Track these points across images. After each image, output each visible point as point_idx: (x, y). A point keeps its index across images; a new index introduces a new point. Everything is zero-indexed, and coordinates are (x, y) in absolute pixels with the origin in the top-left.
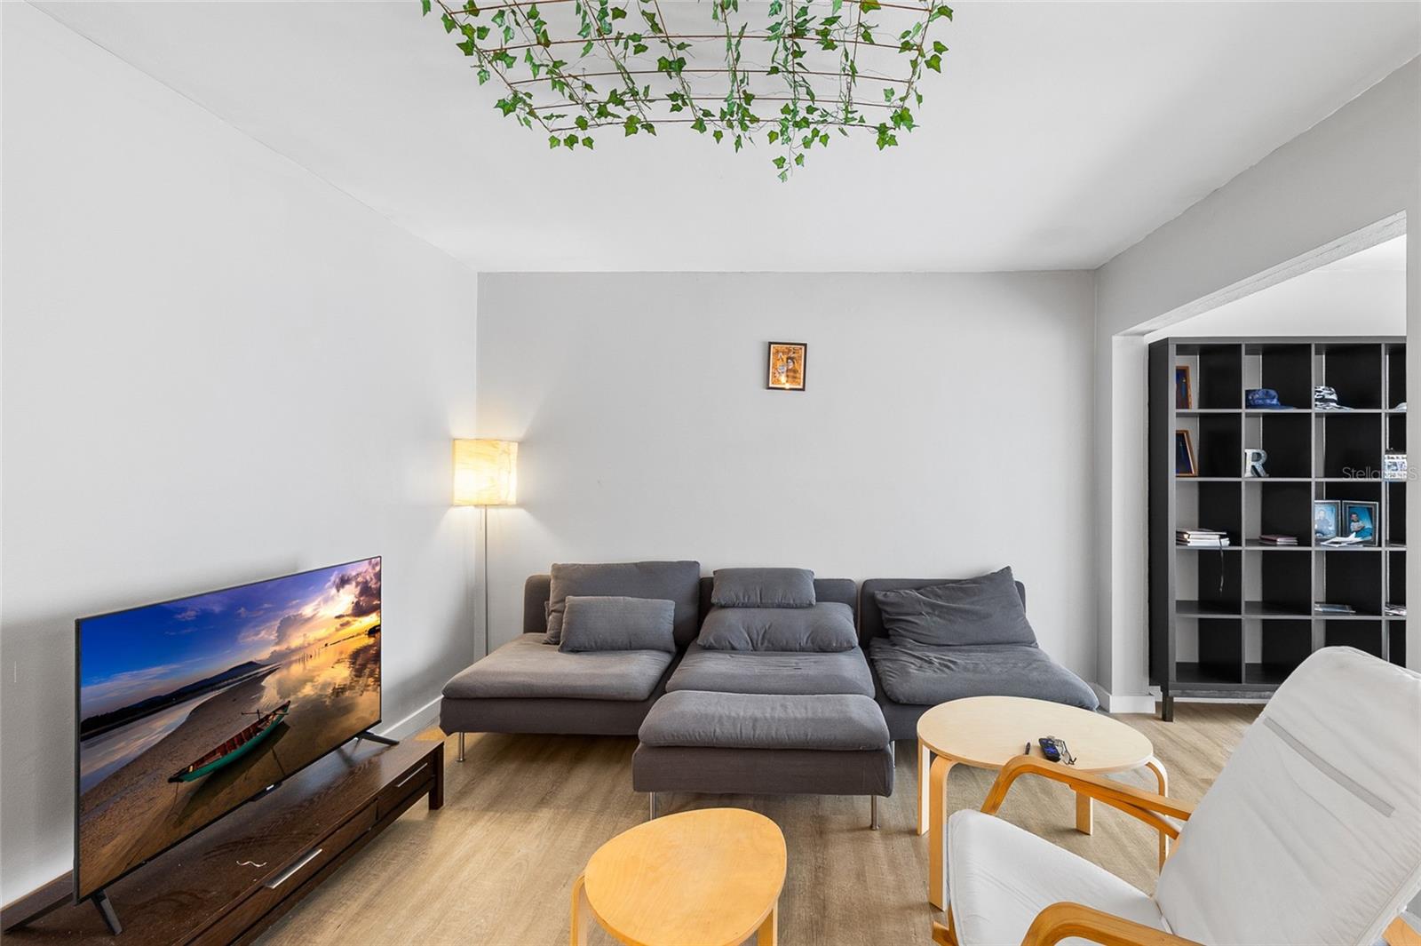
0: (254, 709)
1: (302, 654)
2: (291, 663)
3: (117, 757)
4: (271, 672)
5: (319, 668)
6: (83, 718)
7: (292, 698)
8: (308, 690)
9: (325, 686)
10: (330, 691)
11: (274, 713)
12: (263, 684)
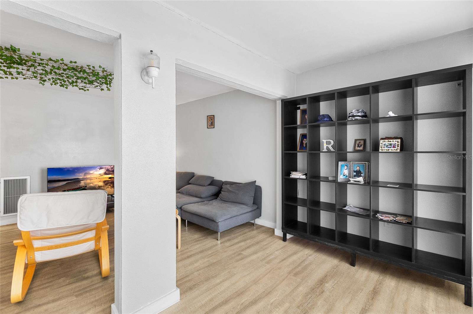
0: (79, 185)
1: (90, 179)
2: (87, 180)
3: (54, 186)
4: (82, 180)
5: (95, 182)
6: (48, 180)
7: (87, 185)
8: (91, 185)
9: (96, 185)
10: (98, 186)
11: (83, 187)
12: (81, 182)
